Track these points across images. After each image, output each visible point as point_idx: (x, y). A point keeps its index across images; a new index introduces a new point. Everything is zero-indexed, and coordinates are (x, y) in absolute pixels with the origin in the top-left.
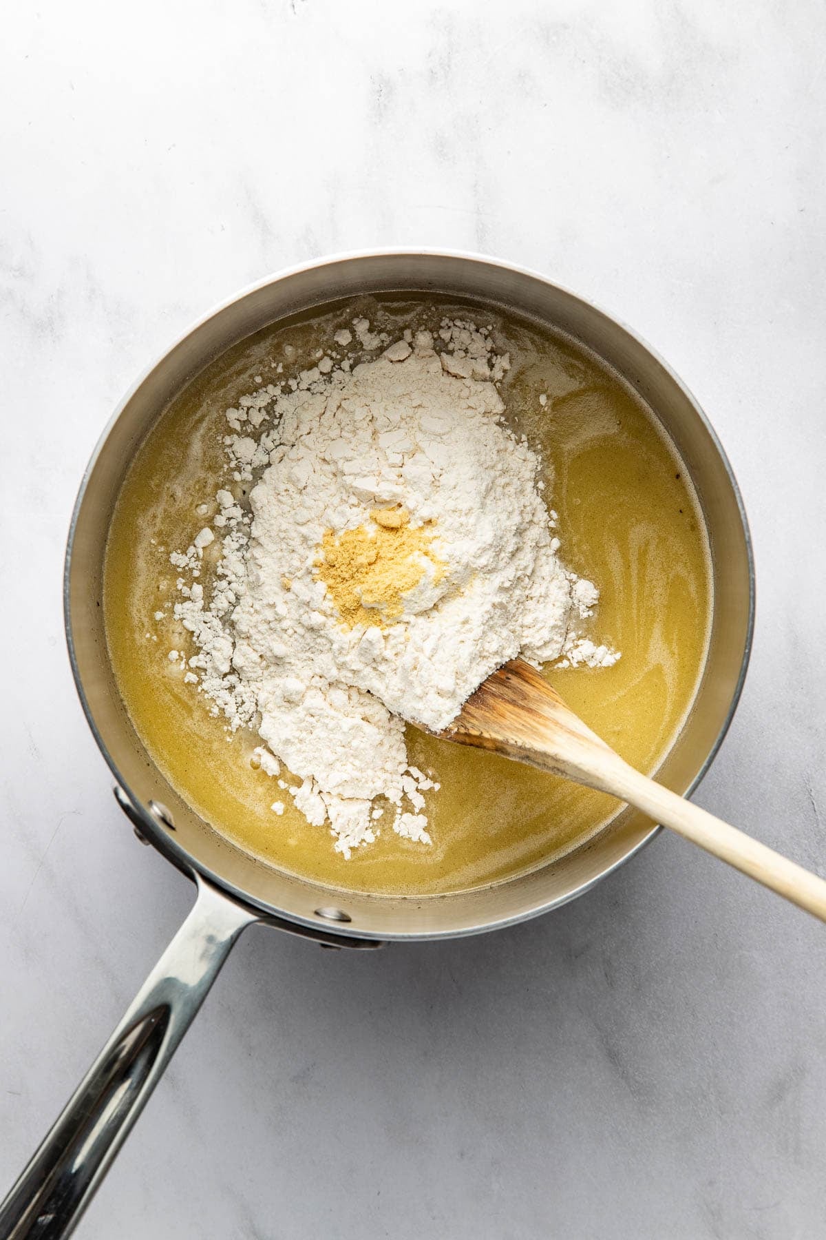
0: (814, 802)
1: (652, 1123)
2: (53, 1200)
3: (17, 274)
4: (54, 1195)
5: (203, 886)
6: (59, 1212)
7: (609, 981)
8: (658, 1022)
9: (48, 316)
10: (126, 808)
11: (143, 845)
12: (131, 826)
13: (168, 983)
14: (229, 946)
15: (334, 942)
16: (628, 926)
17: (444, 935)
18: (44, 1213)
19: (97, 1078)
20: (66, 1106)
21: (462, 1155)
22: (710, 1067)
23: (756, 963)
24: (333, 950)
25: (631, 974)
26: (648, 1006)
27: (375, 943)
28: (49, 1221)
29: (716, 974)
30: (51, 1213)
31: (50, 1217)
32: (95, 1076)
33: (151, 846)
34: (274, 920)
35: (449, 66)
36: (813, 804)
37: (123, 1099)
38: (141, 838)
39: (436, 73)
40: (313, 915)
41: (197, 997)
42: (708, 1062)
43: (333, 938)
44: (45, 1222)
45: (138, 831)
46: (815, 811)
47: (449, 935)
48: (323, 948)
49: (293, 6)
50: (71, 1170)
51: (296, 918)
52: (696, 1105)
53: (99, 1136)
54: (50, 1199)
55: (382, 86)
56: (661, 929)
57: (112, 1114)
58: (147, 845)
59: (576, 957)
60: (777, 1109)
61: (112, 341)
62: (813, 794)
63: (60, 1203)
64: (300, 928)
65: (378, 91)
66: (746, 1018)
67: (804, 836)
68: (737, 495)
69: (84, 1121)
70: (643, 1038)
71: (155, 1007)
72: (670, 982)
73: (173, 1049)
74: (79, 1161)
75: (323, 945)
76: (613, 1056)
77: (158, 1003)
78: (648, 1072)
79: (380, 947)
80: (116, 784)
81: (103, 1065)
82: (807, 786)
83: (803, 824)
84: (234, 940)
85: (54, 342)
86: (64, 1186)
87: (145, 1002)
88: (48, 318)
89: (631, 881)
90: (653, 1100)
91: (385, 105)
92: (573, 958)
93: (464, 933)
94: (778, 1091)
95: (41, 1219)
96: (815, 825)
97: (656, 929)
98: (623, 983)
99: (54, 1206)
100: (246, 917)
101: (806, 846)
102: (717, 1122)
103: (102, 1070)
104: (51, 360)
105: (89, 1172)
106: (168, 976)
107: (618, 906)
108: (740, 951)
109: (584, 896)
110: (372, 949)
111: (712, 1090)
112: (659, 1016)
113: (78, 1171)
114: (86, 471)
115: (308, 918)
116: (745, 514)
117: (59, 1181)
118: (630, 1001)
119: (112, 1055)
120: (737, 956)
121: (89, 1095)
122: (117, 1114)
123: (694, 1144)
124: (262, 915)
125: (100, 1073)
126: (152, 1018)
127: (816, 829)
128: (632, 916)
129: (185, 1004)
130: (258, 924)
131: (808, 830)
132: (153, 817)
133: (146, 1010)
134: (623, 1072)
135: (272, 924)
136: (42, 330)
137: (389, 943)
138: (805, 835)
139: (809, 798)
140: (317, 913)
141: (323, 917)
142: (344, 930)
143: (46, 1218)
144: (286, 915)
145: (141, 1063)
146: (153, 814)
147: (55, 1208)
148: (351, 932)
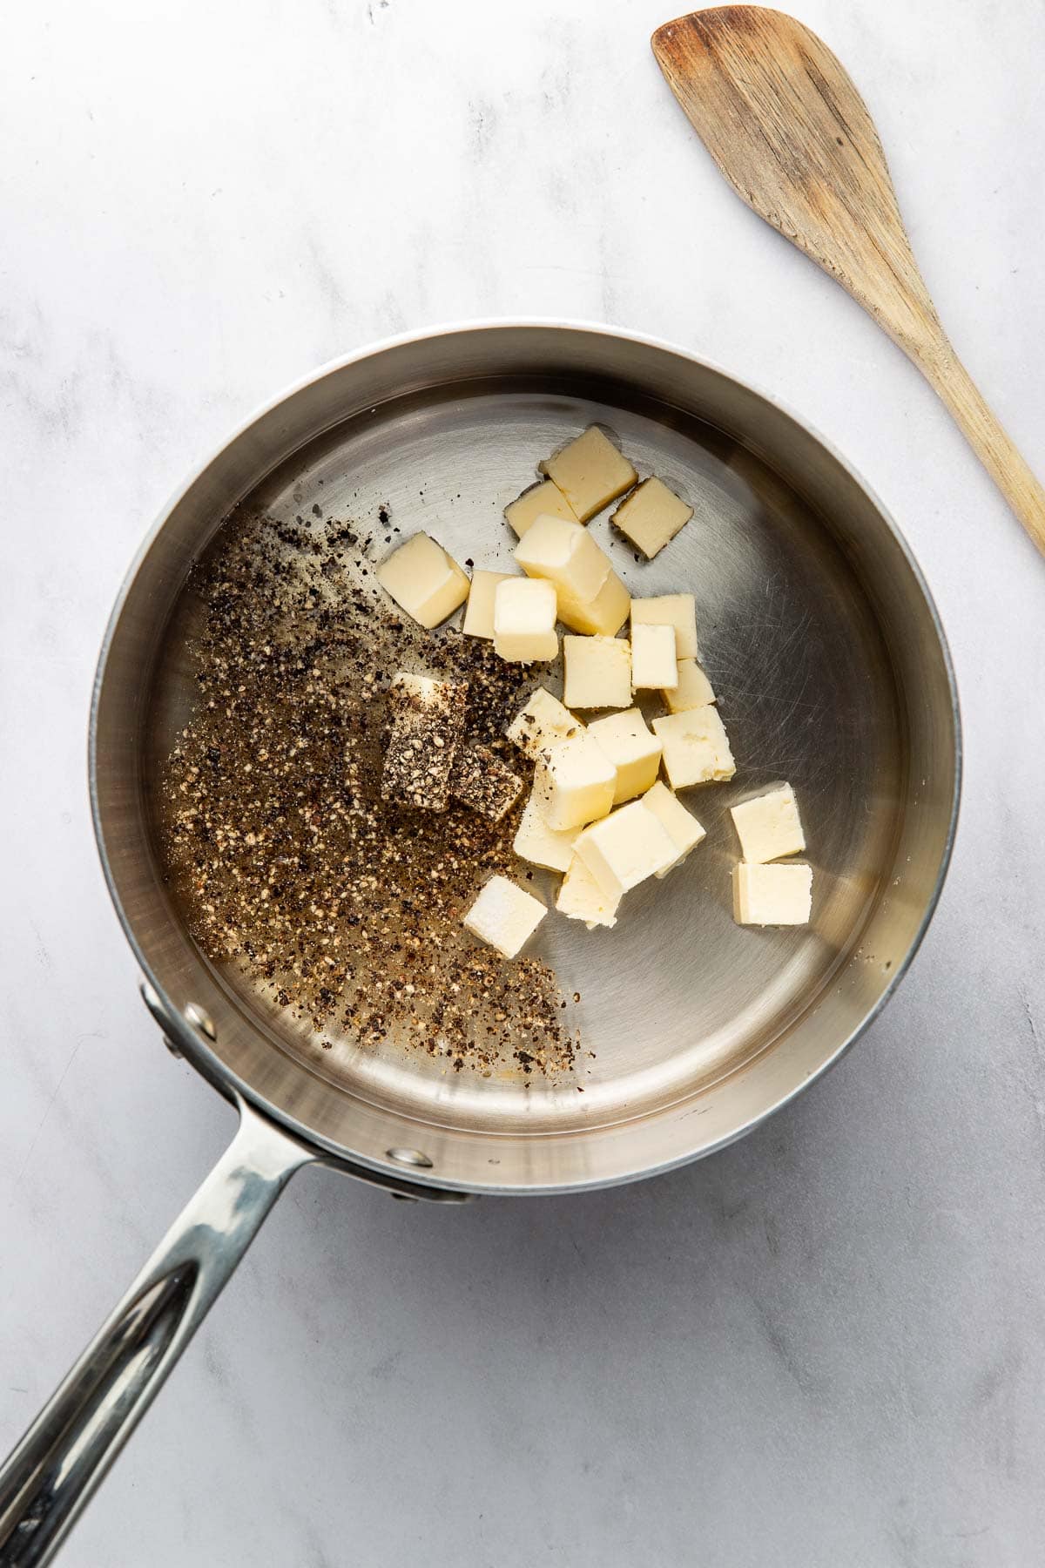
0: (1032, 1020)
1: (827, 1427)
2: (40, 1502)
3: (21, 353)
5: (247, 1114)
6: (45, 1517)
7: (772, 1248)
8: (834, 1299)
9: (61, 406)
10: (153, 1011)
12: (161, 1034)
13: (198, 1233)
14: (277, 1191)
15: (412, 1192)
16: (796, 1177)
18: (28, 1517)
19: (103, 1350)
22: (901, 1356)
23: (958, 1223)
24: (409, 1202)
25: (800, 1239)
26: (822, 1278)
27: (461, 1196)
28: (33, 1528)
29: (908, 1238)
30: (37, 1518)
31: (35, 1522)
32: (100, 1346)
33: (183, 1061)
34: (335, 1160)
35: (568, 89)
36: (1031, 1022)
38: (171, 1049)
39: (551, 98)
40: (384, 1156)
41: (233, 1253)
42: (899, 1350)
43: (408, 1186)
44: (28, 1530)
45: (168, 1041)
46: (1033, 1031)
48: (395, 1200)
51: (362, 1159)
52: (883, 1405)
54: (36, 1500)
55: (482, 114)
56: (839, 1182)
58: (179, 1058)
59: (731, 1216)
60: (985, 1408)
61: (142, 438)
62: (1029, 1010)
63: (48, 1506)
64: (369, 1173)
65: (478, 121)
66: (946, 1294)
67: (1019, 1064)
68: (945, 651)
70: (815, 1320)
71: (180, 1263)
72: (849, 1247)
73: (200, 1317)
75: (396, 1196)
76: (778, 1342)
77: (183, 1259)
78: (822, 1362)
79: (468, 1201)
80: (144, 979)
82: (1023, 999)
83: (1017, 1049)
84: (283, 1182)
85: (68, 439)
87: (168, 1256)
88: (61, 409)
89: (799, 1120)
90: (828, 1398)
91: (487, 139)
92: (727, 1218)
94: (987, 1386)
95: (23, 1525)
96: (1033, 1049)
97: (832, 1181)
98: (789, 1250)
99: (40, 1509)
100: (299, 1154)
101: (1022, 1076)
102: (910, 1426)
104: (64, 462)
106: (199, 1222)
107: (784, 1152)
108: (938, 1209)
109: (741, 1140)
110: (457, 1203)
111: (903, 1384)
112: (835, 1292)
115: (378, 1161)
116: (954, 675)
118: (799, 1273)
120: (934, 1216)
123: (880, 1452)
124: (320, 1153)
125: (106, 1344)
126: (175, 1277)
127: (1034, 1055)
128: (802, 1165)
129: (218, 1262)
130: (316, 1164)
131: (1023, 1055)
132: (187, 1026)
133: (169, 1266)
134: (791, 1363)
135: (331, 1165)
136: (53, 425)
138: (1020, 1062)
139: (1025, 1015)
140: (389, 1154)
141: (397, 1159)
142: (423, 1179)
143: (30, 1523)
144: (351, 1155)
145: (159, 1334)
146: (189, 1022)
147: (42, 1512)
148: (433, 1181)
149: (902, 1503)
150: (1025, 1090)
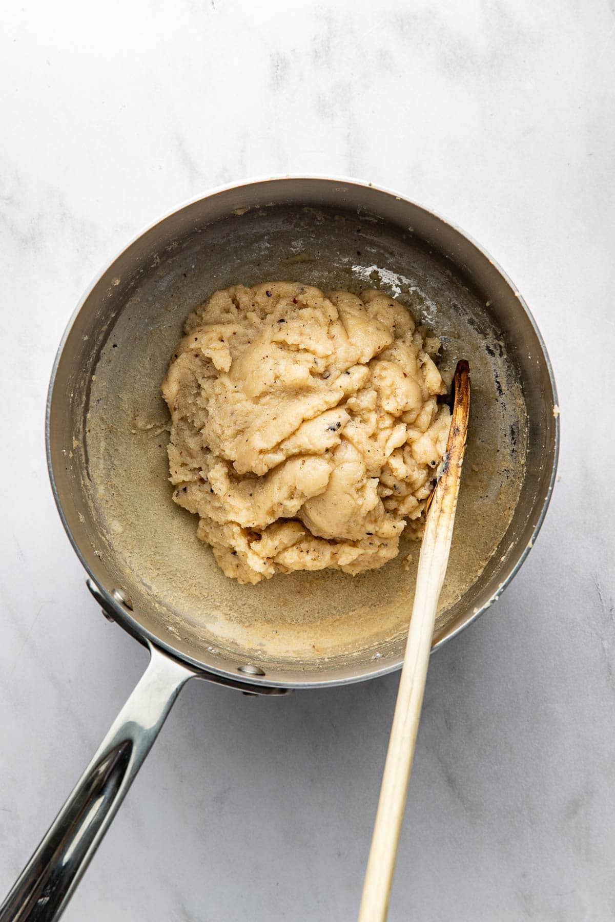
0: (600, 593)
2: (49, 886)
3: (8, 202)
4: (50, 882)
5: (154, 652)
6: (53, 895)
7: (448, 726)
9: (31, 233)
10: (96, 595)
11: (109, 622)
12: (100, 608)
13: (130, 726)
14: (175, 695)
15: (253, 691)
16: (462, 686)
17: (334, 683)
18: (43, 896)
20: (57, 817)
21: (339, 855)
22: (524, 789)
23: (558, 713)
24: (252, 697)
25: (465, 721)
26: (477, 744)
27: (283, 691)
28: (46, 902)
29: (528, 721)
30: (47, 897)
31: (47, 899)
33: (115, 622)
34: (207, 675)
35: (329, 47)
36: (600, 595)
37: (100, 811)
38: (107, 617)
39: (319, 53)
40: (237, 671)
41: (152, 734)
42: (522, 785)
43: (252, 687)
44: (43, 903)
45: (105, 612)
46: (601, 600)
47: (338, 683)
48: (245, 696)
49: (213, 3)
50: (62, 864)
51: (224, 673)
52: (513, 818)
53: (82, 838)
54: (46, 884)
55: (279, 62)
56: (487, 688)
57: (92, 821)
58: (112, 622)
60: (573, 820)
62: (599, 587)
63: (54, 888)
64: (228, 681)
65: (276, 66)
66: (550, 753)
67: (593, 618)
69: (70, 828)
70: (474, 768)
71: (121, 742)
72: (493, 726)
73: (135, 773)
74: (67, 857)
75: (245, 693)
76: (451, 782)
77: (123, 739)
78: (477, 794)
79: (287, 694)
80: (88, 577)
81: (83, 786)
82: (595, 581)
83: (592, 610)
84: (178, 690)
85: (35, 252)
86: (57, 876)
87: (114, 739)
88: (31, 235)
90: (481, 815)
91: (281, 76)
93: (349, 681)
94: (574, 807)
95: (40, 901)
96: (601, 610)
97: (483, 687)
98: (458, 728)
99: (50, 891)
100: (187, 673)
101: (594, 625)
102: (529, 830)
103: (82, 790)
104: (33, 266)
105: (74, 866)
106: (131, 719)
108: (546, 704)
110: (281, 695)
111: (525, 806)
112: (485, 753)
113: (67, 864)
114: (60, 345)
115: (233, 673)
117: (53, 872)
118: (464, 741)
119: (90, 778)
120: (543, 707)
121: (73, 808)
122: (95, 821)
124: (199, 671)
126: (119, 750)
127: (602, 614)
128: (466, 678)
129: (143, 740)
130: (197, 678)
131: (596, 614)
132: (116, 602)
133: (115, 744)
134: (459, 794)
135: (206, 678)
136: (26, 244)
137: (294, 690)
139: (597, 590)
140: (240, 670)
141: (244, 672)
142: (260, 682)
143: (44, 900)
144: (217, 671)
145: (112, 784)
146: (116, 600)
147: (51, 892)
148: (266, 683)
149: (524, 876)
150: (597, 634)
